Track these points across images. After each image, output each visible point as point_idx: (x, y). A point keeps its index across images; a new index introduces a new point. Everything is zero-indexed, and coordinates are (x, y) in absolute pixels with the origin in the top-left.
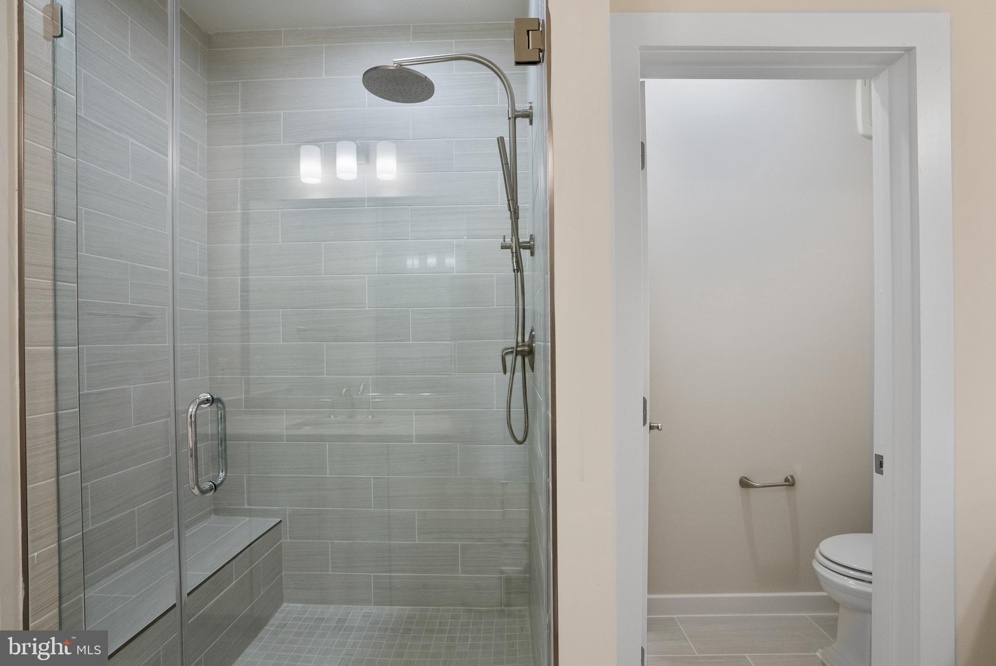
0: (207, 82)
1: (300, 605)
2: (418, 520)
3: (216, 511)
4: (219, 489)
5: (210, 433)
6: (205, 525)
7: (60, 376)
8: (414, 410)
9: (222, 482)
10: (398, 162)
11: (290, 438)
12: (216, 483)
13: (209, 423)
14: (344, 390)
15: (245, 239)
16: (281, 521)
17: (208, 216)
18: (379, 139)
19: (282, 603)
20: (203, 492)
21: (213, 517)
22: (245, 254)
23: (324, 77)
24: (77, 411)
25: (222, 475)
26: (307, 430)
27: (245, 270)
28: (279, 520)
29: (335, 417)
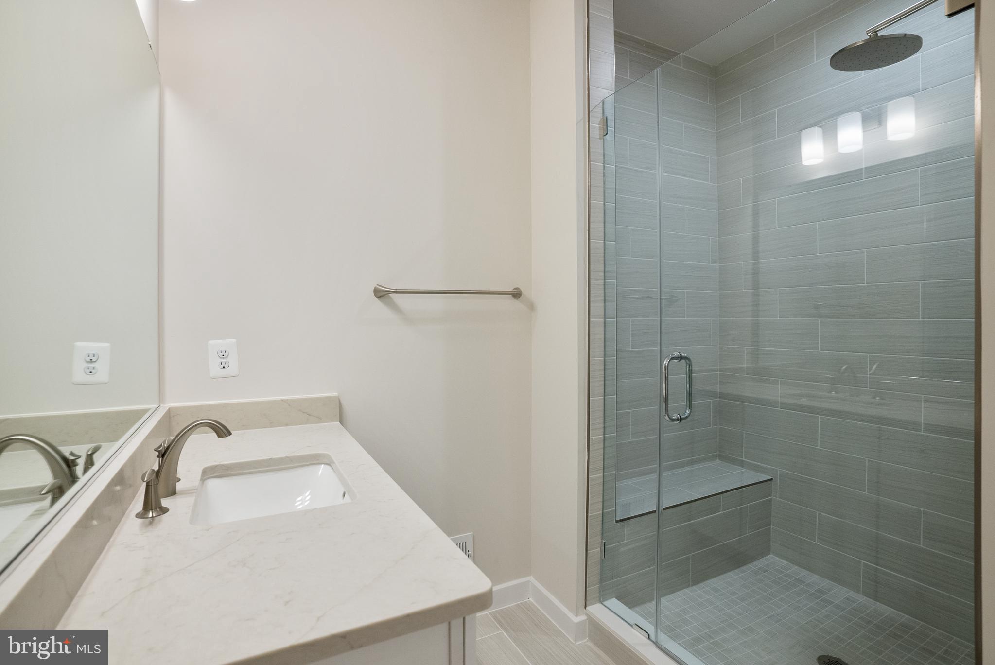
0: (715, 106)
1: (786, 562)
2: (923, 521)
3: (722, 457)
4: (683, 421)
5: (718, 391)
6: (710, 465)
7: (606, 336)
8: (923, 396)
9: (687, 417)
10: (917, 116)
11: (784, 406)
12: (682, 417)
13: (719, 384)
14: (844, 367)
15: (756, 227)
16: (772, 479)
17: (719, 215)
18: (891, 98)
19: (769, 554)
20: (673, 420)
21: (718, 461)
22: (756, 239)
23: (815, 62)
24: (614, 359)
25: (688, 412)
26: (804, 401)
27: (756, 254)
28: (771, 478)
29: (836, 393)
